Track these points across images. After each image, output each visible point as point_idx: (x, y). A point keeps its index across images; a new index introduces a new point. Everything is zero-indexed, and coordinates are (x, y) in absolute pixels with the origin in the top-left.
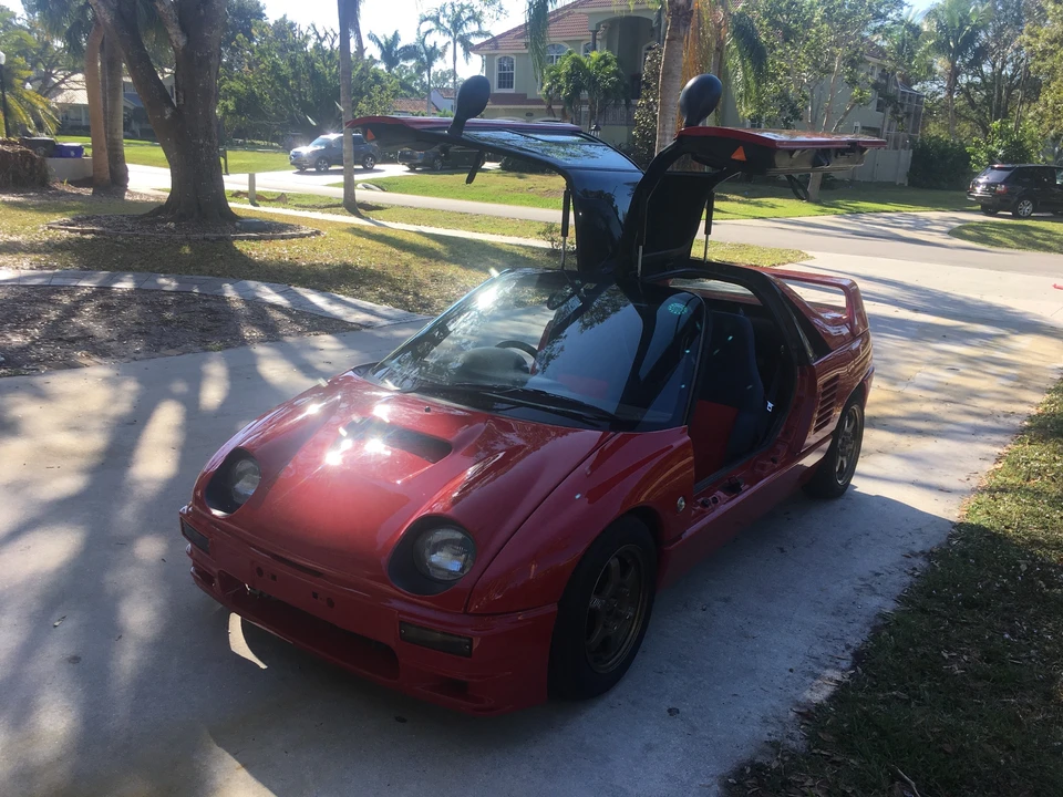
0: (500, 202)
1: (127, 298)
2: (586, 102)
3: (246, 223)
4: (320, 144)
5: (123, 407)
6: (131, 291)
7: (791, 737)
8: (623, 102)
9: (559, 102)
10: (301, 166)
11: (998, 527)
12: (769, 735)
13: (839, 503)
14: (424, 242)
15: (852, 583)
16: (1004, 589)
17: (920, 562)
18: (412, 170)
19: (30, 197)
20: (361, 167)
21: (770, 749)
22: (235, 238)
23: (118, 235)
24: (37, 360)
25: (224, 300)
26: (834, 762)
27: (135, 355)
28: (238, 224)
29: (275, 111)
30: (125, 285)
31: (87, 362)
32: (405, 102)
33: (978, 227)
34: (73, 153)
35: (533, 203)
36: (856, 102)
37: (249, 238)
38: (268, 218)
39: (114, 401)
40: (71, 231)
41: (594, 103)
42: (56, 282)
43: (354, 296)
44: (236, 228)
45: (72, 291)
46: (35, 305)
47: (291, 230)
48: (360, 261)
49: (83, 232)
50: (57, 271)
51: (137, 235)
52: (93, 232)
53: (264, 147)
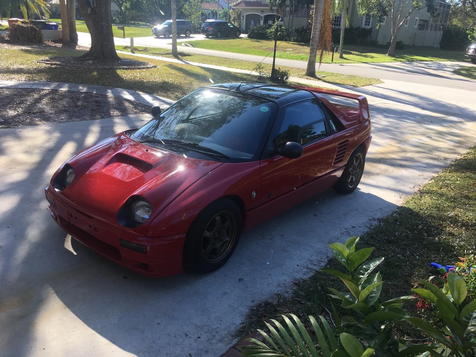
0: (245, 53)
1: (63, 96)
2: (288, 6)
3: (124, 62)
4: (166, 24)
5: (51, 144)
6: (65, 92)
7: (287, 292)
8: (306, 6)
9: (275, 5)
10: (157, 35)
11: (417, 210)
12: (278, 291)
13: (350, 196)
14: (203, 72)
15: (341, 230)
16: (407, 236)
17: (375, 223)
18: (208, 37)
19: (34, 47)
20: (184, 35)
21: (276, 297)
22: (117, 69)
23: (66, 66)
24: (18, 122)
25: (106, 97)
26: (301, 303)
27: (61, 120)
28: (119, 62)
29: (148, 8)
30: (64, 89)
31: (39, 123)
32: (208, 4)
33: (468, 70)
34: (54, 28)
35: (260, 54)
36: (415, 8)
37: (123, 69)
38: (136, 58)
39: (48, 141)
40: (46, 64)
41: (292, 6)
42: (34, 87)
43: (164, 96)
44: (119, 64)
45: (40, 92)
46: (22, 97)
47: (144, 65)
48: (170, 80)
49: (52, 64)
50: (36, 82)
51: (74, 66)
52: (56, 64)
53: (144, 25)
